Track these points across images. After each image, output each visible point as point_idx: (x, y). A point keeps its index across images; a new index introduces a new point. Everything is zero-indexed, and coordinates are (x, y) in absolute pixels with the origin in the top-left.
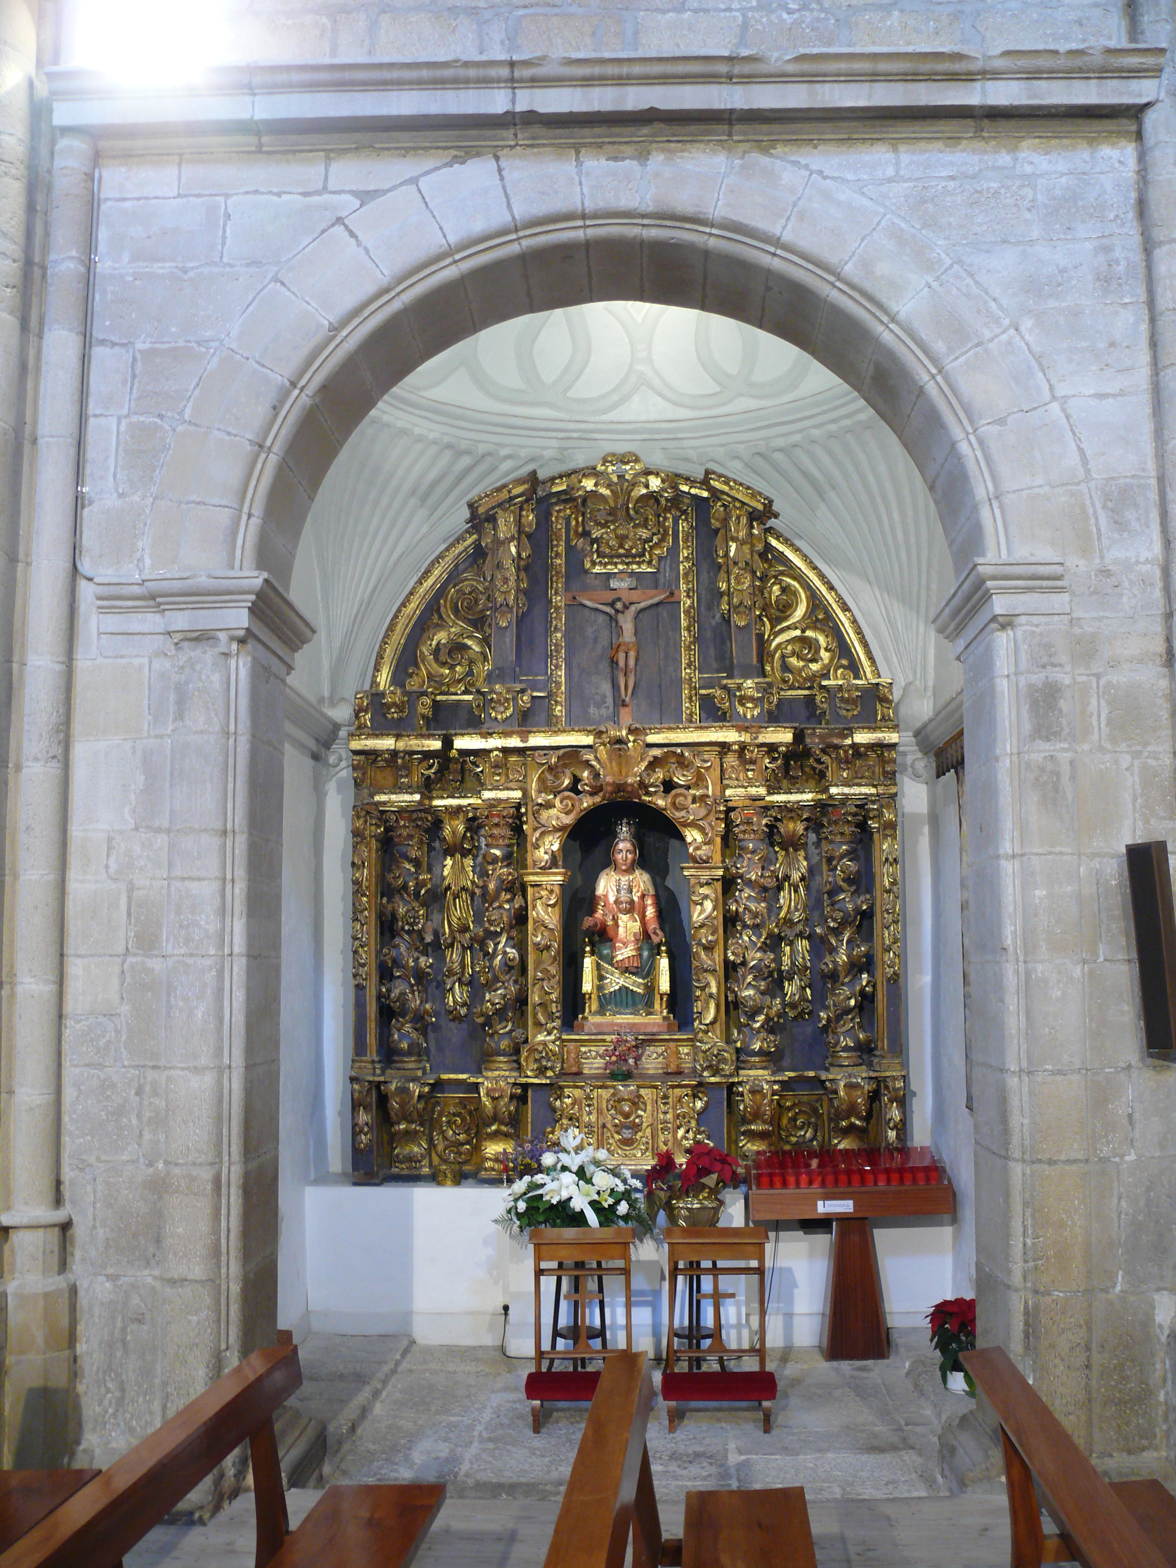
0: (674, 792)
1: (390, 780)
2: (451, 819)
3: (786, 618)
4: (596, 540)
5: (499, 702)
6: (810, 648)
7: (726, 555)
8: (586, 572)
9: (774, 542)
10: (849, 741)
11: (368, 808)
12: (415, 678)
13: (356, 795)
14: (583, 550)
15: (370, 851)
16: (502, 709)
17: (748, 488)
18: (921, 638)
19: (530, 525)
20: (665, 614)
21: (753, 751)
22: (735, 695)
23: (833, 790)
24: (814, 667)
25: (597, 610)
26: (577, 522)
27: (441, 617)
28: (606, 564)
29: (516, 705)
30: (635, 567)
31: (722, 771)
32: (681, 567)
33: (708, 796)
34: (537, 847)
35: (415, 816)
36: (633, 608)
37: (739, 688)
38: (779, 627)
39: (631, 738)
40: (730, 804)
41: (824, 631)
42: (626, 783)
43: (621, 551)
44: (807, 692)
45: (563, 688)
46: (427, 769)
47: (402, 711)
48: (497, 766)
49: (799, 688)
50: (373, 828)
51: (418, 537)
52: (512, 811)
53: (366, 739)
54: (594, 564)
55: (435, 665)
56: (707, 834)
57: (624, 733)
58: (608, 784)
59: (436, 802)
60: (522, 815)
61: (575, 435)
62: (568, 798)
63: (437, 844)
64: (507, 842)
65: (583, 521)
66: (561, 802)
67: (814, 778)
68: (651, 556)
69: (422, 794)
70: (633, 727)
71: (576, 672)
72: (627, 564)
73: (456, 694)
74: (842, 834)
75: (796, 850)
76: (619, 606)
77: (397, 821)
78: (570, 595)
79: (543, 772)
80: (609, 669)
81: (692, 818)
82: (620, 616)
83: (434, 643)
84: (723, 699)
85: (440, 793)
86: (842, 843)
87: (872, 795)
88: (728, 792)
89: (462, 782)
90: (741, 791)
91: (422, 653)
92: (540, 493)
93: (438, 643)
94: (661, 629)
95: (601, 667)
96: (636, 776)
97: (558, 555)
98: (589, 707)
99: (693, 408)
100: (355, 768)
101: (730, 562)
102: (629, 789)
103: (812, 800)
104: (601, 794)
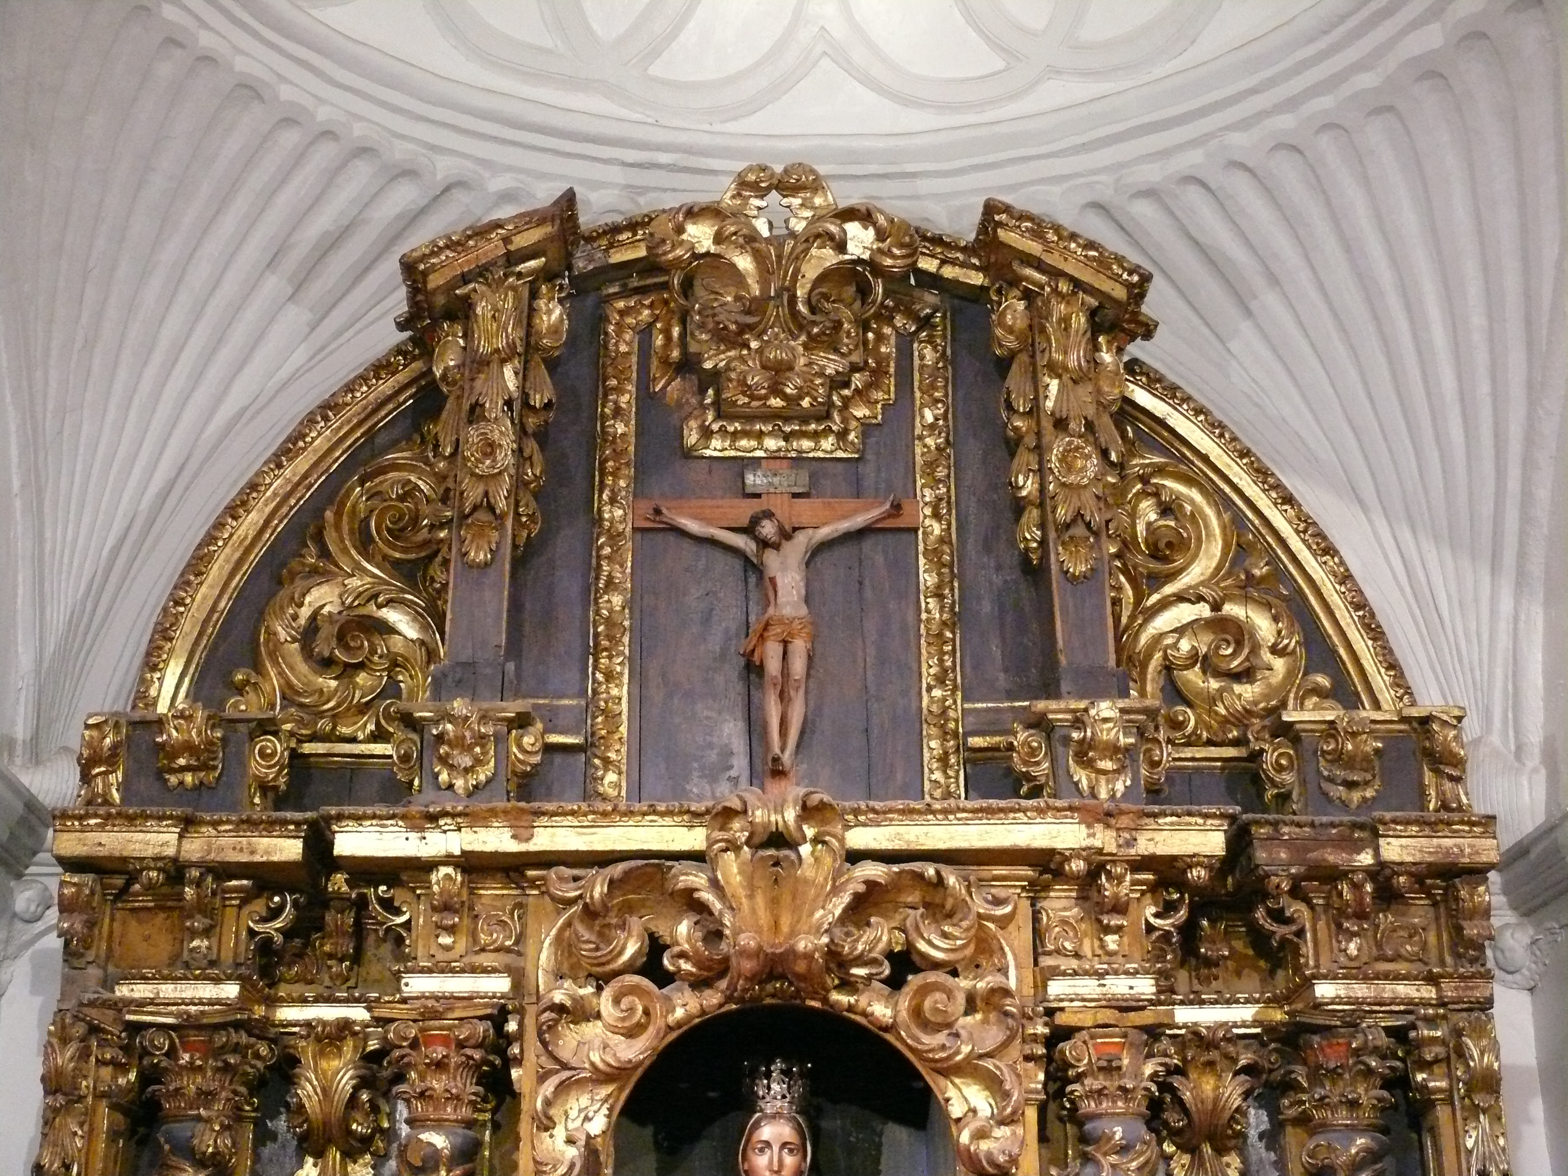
0: (914, 981)
1: (163, 947)
2: (321, 1054)
3: (1172, 576)
4: (715, 378)
5: (459, 743)
6: (1239, 644)
7: (1036, 410)
8: (688, 454)
9: (1142, 397)
10: (1366, 859)
11: (93, 1013)
12: (252, 696)
13: (67, 981)
14: (680, 405)
15: (89, 1137)
16: (466, 761)
17: (1090, 245)
18: (1504, 626)
19: (555, 330)
20: (880, 559)
21: (1120, 879)
22: (1066, 740)
23: (1324, 990)
24: (1247, 692)
25: (712, 542)
26: (668, 338)
27: (324, 553)
28: (735, 436)
29: (503, 756)
30: (806, 444)
31: (1038, 934)
32: (918, 450)
33: (1006, 992)
34: (546, 1124)
35: (221, 1039)
36: (802, 540)
37: (1078, 723)
38: (1155, 598)
39: (810, 832)
40: (1061, 1019)
41: (1269, 606)
42: (792, 953)
43: (776, 402)
44: (1230, 752)
45: (623, 729)
46: (265, 920)
47: (205, 767)
48: (446, 907)
49: (1210, 743)
50: (106, 1072)
51: (284, 373)
52: (481, 1028)
53: (101, 827)
54: (707, 433)
55: (303, 667)
56: (1007, 1095)
57: (791, 815)
58: (744, 953)
59: (287, 1013)
60: (509, 1039)
61: (664, 158)
62: (634, 990)
63: (281, 1124)
64: (465, 1112)
65: (683, 335)
66: (617, 1001)
67: (1256, 969)
68: (844, 420)
69: (244, 980)
70: (815, 799)
71: (656, 694)
72: (787, 438)
73: (353, 740)
74: (1353, 1104)
75: (1221, 1151)
76: (768, 529)
77: (172, 1053)
78: (645, 507)
79: (568, 924)
80: (740, 687)
81: (966, 1049)
82: (771, 559)
83: (305, 612)
84: (1033, 752)
85: (297, 989)
86: (1353, 1129)
87: (1425, 1003)
88: (1056, 988)
89: (357, 958)
90: (1088, 987)
91: (271, 634)
92: (581, 264)
93: (314, 617)
94: (868, 594)
95: (720, 679)
96: (817, 931)
97: (618, 412)
98: (687, 778)
99: (941, 107)
100: (66, 907)
101: (1047, 425)
102: (801, 967)
103: (1256, 1023)
104: (723, 984)
